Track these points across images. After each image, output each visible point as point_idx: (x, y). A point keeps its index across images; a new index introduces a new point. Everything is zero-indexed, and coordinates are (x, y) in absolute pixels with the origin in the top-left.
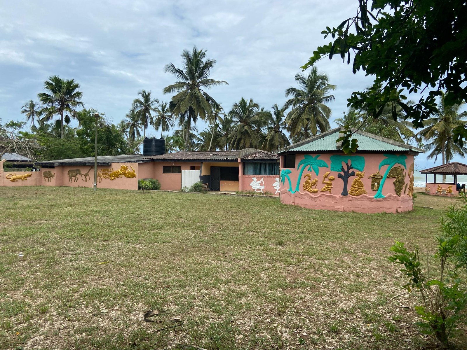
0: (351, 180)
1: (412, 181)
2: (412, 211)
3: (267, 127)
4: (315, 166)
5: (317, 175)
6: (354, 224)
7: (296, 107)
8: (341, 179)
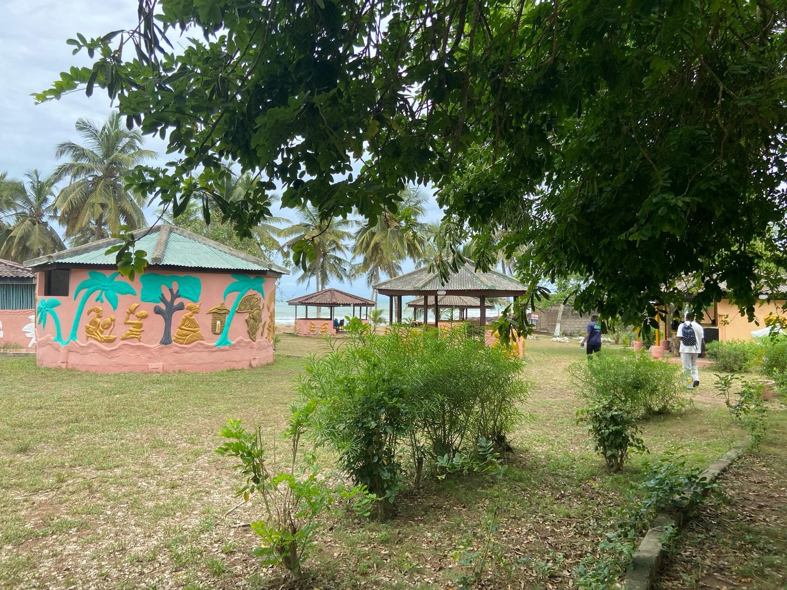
0: (178, 317)
1: (272, 317)
2: (272, 364)
3: (14, 212)
4: (110, 292)
5: (115, 308)
6: (179, 394)
7: (78, 180)
8: (160, 317)
